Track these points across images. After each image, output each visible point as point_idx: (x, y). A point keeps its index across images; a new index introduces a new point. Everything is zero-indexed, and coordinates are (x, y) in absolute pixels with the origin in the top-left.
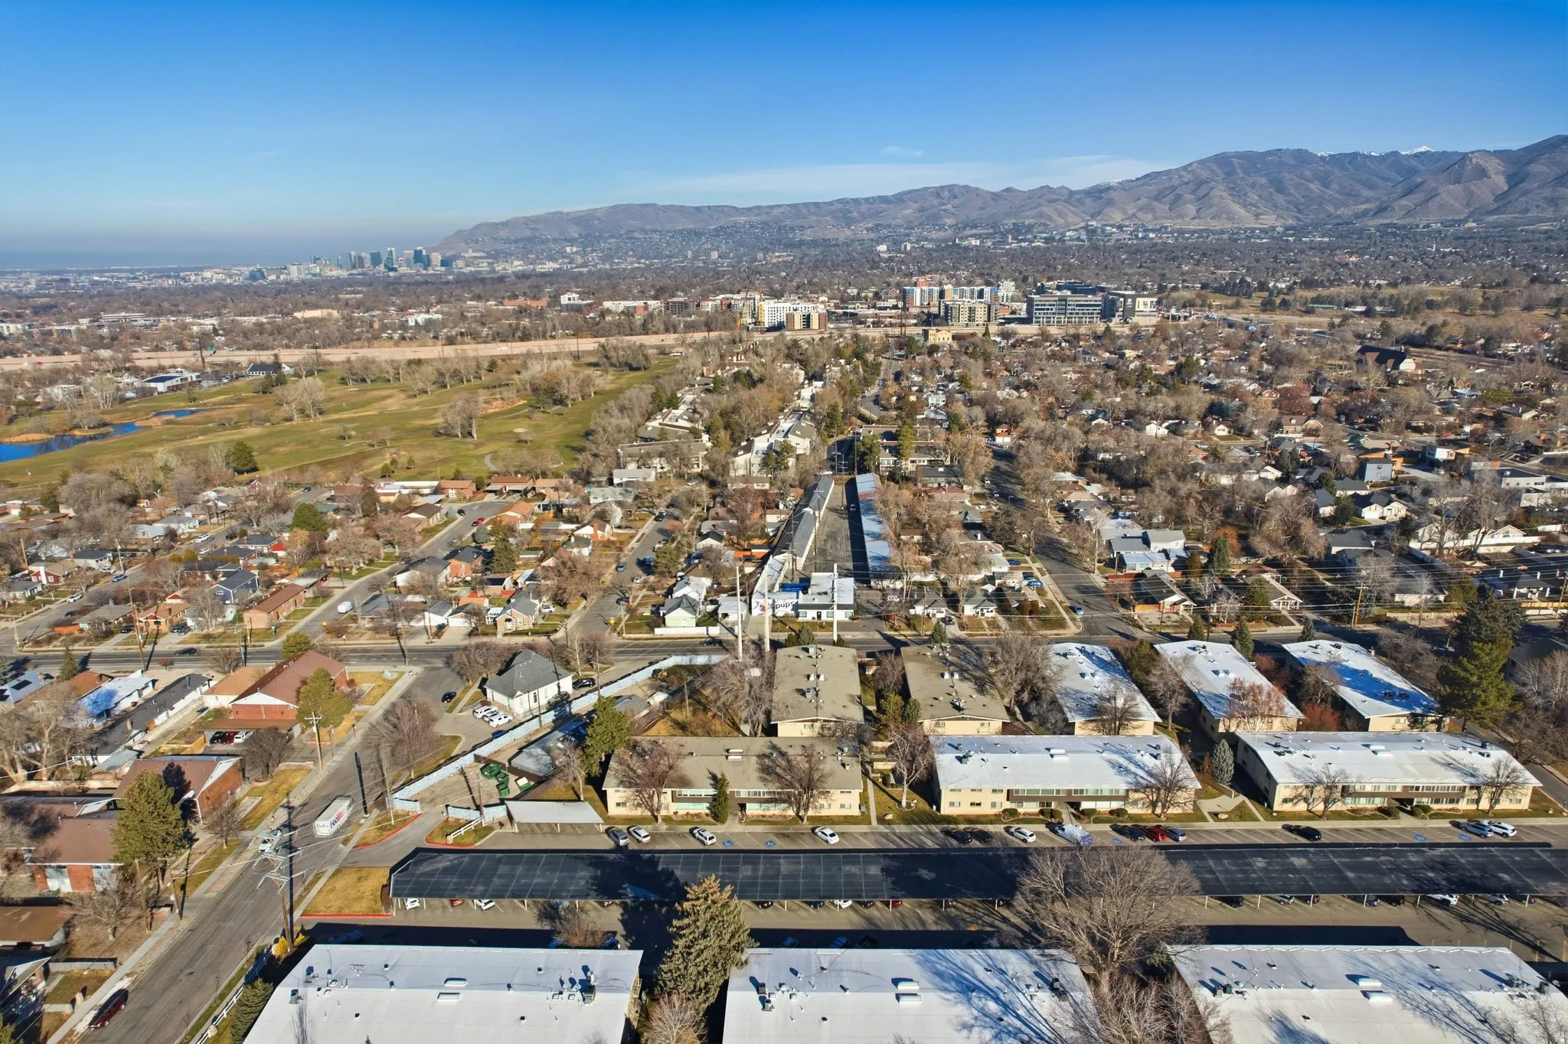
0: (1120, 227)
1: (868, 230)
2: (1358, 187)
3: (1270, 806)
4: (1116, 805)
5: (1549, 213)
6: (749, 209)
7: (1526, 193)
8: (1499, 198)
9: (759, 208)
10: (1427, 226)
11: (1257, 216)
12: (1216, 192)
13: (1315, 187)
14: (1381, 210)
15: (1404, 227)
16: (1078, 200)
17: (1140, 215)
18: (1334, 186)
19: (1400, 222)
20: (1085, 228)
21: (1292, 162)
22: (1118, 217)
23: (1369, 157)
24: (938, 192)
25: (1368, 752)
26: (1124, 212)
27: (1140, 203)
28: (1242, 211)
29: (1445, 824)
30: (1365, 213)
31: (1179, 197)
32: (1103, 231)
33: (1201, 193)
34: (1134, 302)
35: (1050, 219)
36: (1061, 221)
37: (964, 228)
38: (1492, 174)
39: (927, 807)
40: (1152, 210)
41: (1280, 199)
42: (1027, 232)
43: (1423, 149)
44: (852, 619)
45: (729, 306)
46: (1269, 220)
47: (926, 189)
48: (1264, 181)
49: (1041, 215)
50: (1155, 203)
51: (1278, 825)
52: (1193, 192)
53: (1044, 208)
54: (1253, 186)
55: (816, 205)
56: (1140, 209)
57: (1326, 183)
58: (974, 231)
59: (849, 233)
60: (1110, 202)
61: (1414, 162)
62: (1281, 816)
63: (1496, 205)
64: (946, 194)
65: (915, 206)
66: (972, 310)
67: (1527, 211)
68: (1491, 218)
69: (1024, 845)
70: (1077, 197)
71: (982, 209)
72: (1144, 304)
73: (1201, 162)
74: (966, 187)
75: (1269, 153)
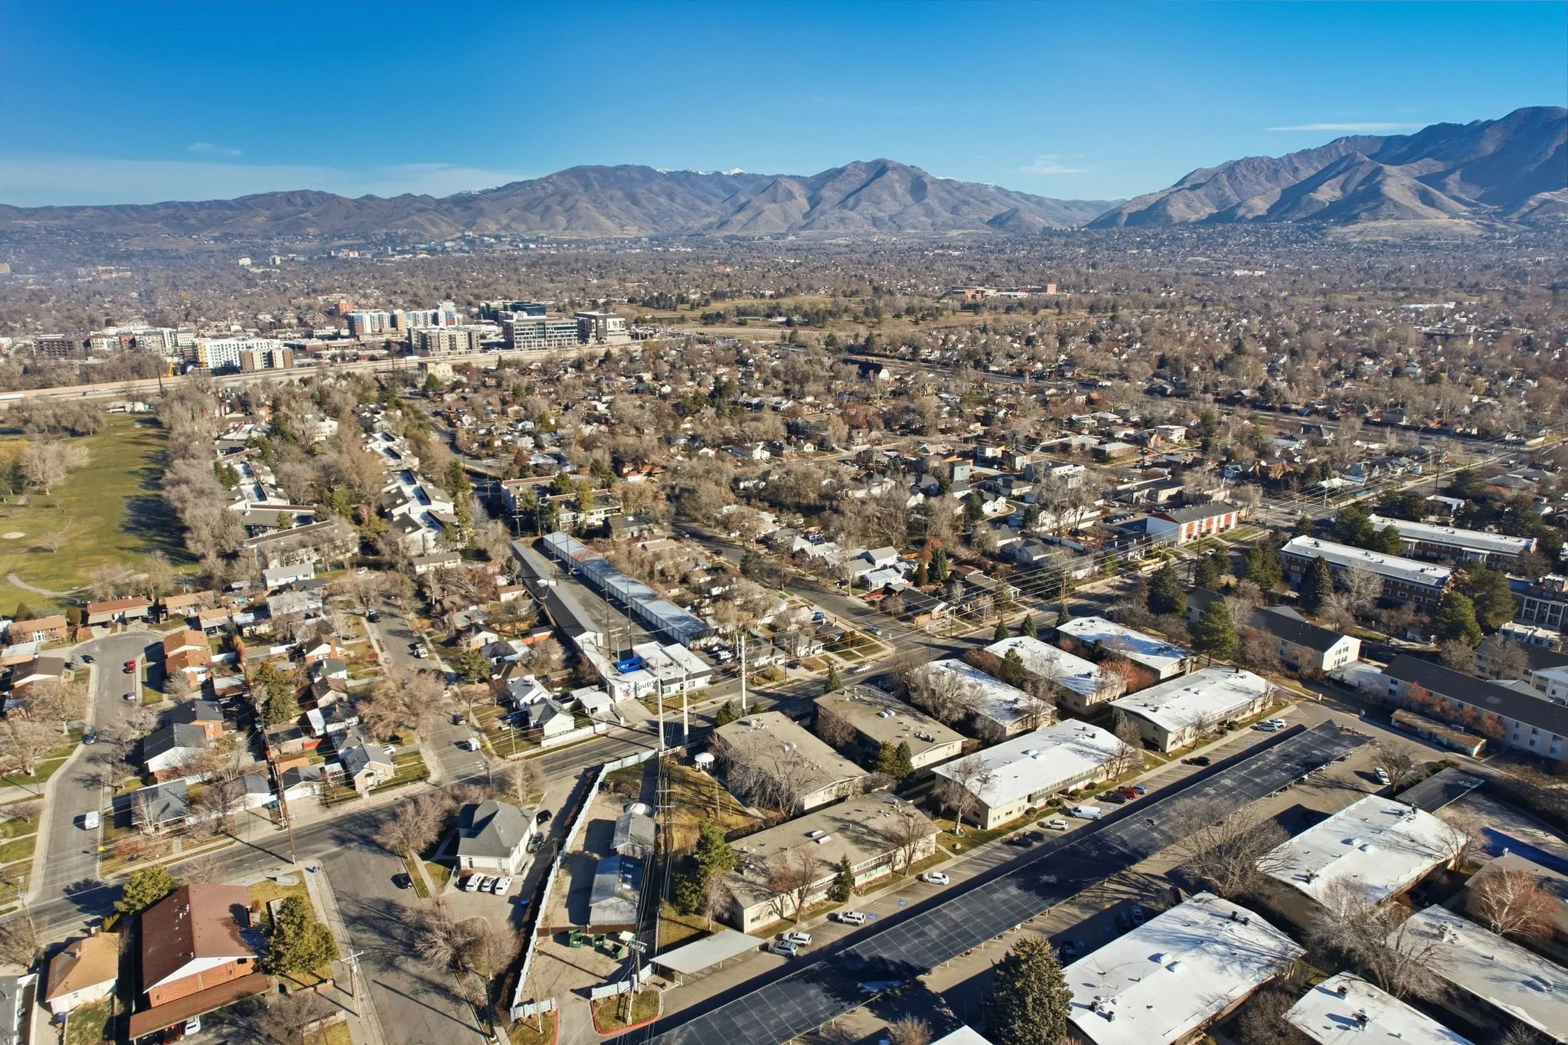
0: (497, 237)
1: (215, 239)
2: (698, 202)
3: (1163, 751)
4: (1087, 782)
5: (841, 230)
6: (37, 210)
7: (823, 213)
8: (806, 216)
9: (50, 209)
10: (760, 238)
11: (622, 227)
12: (580, 204)
13: (663, 200)
14: (722, 224)
15: (743, 239)
16: (446, 210)
17: (514, 225)
18: (679, 200)
19: (739, 234)
20: (463, 238)
21: (640, 177)
22: (493, 227)
23: (697, 174)
24: (289, 197)
25: (1191, 694)
26: (498, 222)
27: (511, 213)
28: (608, 223)
29: (1247, 730)
30: (710, 226)
31: (548, 208)
32: (482, 241)
33: (568, 204)
34: (605, 322)
35: (425, 230)
36: (436, 231)
37: (332, 238)
38: (797, 195)
39: (972, 829)
40: (525, 221)
41: (636, 210)
42: (402, 243)
43: (737, 171)
44: (711, 683)
45: (133, 342)
46: (632, 231)
47: (274, 194)
48: (619, 194)
49: (414, 224)
50: (528, 214)
51: (1178, 762)
52: (560, 203)
53: (415, 218)
54: (611, 198)
55: (135, 208)
56: (513, 219)
57: (671, 197)
58: (343, 242)
59: (191, 243)
60: (481, 212)
61: (734, 182)
62: (1175, 756)
63: (804, 222)
64: (299, 200)
65: (268, 213)
66: (452, 338)
67: (826, 227)
68: (804, 233)
69: (1064, 833)
70: (446, 206)
71: (347, 218)
72: (614, 324)
73: (561, 174)
74: (320, 193)
75: (617, 168)
